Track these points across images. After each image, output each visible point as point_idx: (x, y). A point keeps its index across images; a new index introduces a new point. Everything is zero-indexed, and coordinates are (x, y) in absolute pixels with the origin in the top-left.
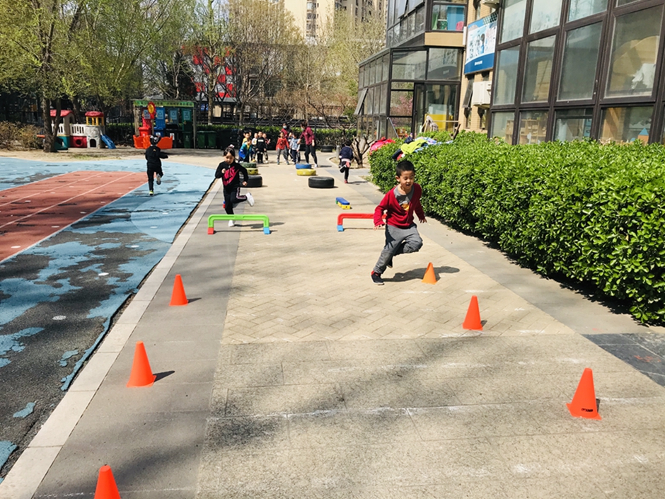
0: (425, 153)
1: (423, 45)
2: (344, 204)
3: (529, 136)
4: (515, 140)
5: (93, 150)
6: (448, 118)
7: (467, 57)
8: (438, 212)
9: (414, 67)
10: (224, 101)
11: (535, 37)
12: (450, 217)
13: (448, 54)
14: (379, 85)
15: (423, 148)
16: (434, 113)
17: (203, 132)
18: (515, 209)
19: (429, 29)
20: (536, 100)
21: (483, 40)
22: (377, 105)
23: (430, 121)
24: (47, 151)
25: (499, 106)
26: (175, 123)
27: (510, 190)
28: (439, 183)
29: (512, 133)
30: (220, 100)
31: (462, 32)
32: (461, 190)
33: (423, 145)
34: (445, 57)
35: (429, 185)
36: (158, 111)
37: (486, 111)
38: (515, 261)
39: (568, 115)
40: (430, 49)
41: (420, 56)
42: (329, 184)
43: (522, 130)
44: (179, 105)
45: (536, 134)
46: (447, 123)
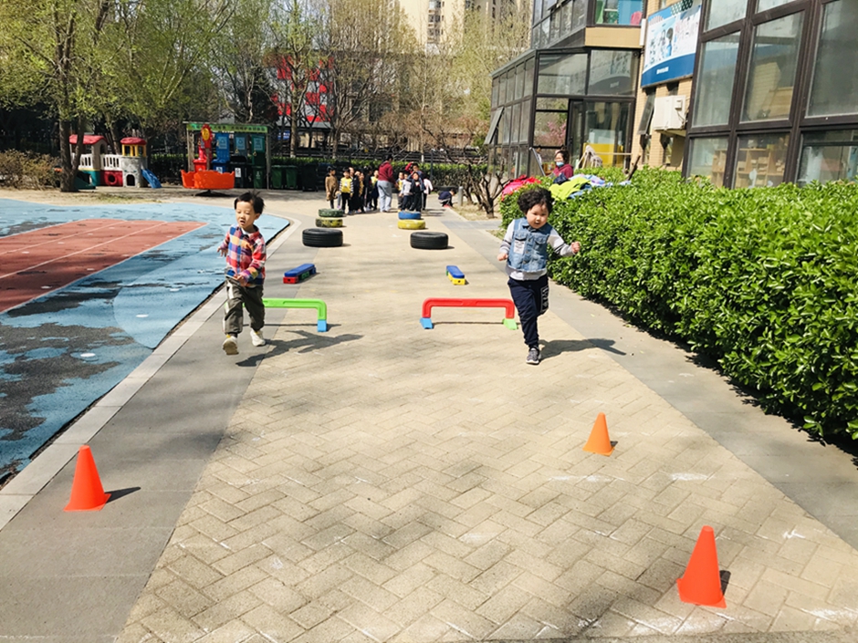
0: (587, 200)
1: (582, 45)
2: (455, 276)
3: (753, 174)
4: (728, 180)
5: (130, 189)
6: (616, 149)
7: (646, 64)
8: (607, 296)
9: (568, 78)
10: (313, 126)
11: (767, 17)
12: (628, 307)
13: (618, 59)
14: (520, 102)
15: (583, 192)
16: (596, 142)
17: (279, 166)
18: (759, 308)
19: (591, 22)
20: (767, 117)
21: (670, 37)
22: (516, 131)
23: (590, 153)
24: (63, 191)
25: (702, 128)
26: (243, 154)
27: (749, 273)
28: (611, 250)
29: (723, 170)
30: (308, 125)
31: (640, 27)
32: (651, 264)
33: (583, 187)
34: (613, 64)
35: (591, 252)
36: (220, 138)
37: (672, 139)
38: (750, 398)
39: (825, 141)
40: (593, 52)
41: (578, 61)
42: (440, 243)
43: (740, 164)
44: (247, 130)
45: (766, 171)
46: (615, 156)
